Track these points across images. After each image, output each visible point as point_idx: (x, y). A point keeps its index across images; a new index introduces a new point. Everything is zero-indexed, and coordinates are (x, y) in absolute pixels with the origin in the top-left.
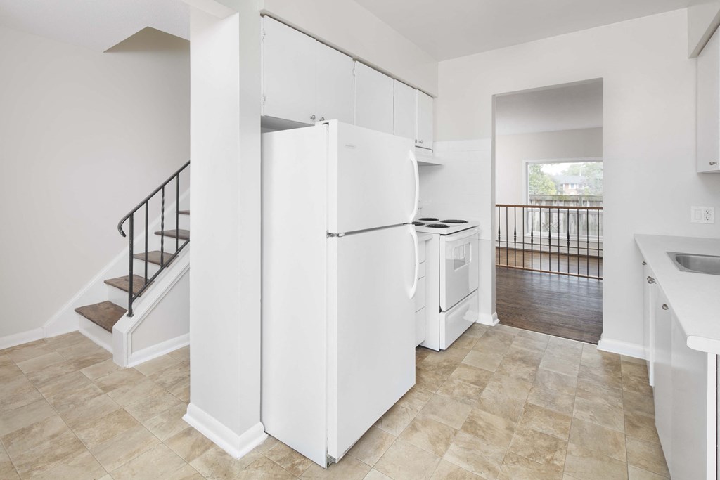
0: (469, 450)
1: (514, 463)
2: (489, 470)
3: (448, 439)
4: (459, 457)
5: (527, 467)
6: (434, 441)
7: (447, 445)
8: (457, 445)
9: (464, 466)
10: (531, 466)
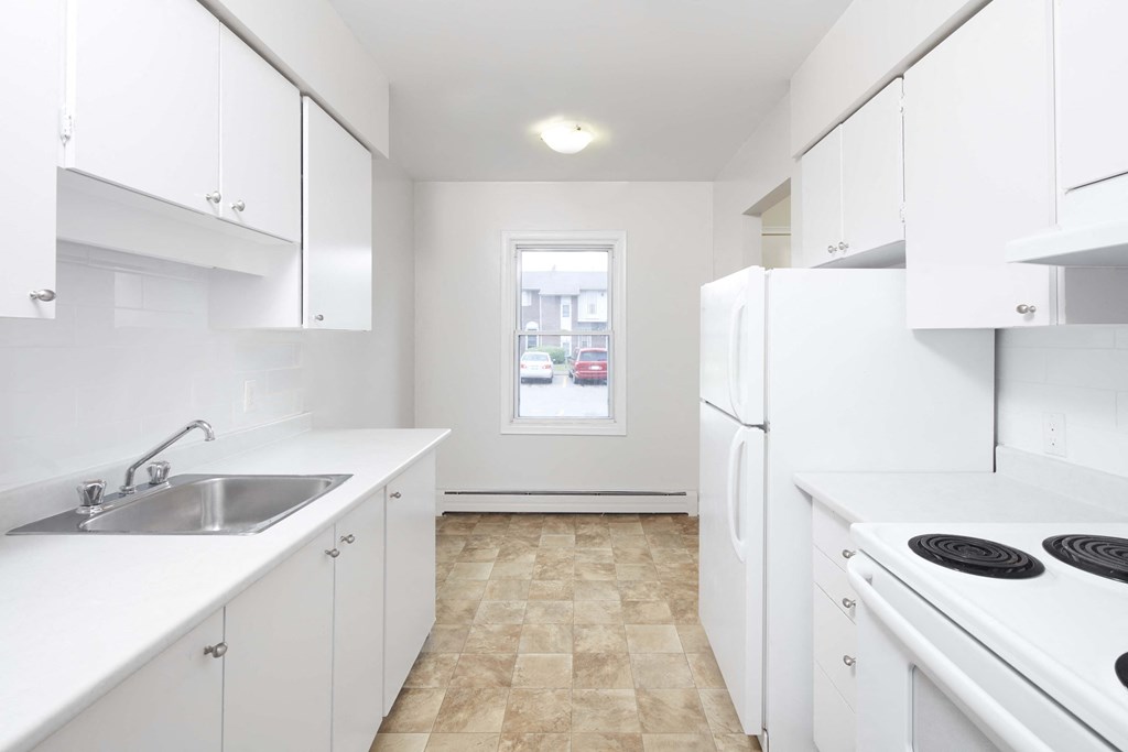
0: (615, 712)
1: (559, 719)
2: (582, 699)
3: (646, 715)
4: (621, 698)
5: (543, 721)
6: (657, 704)
7: (640, 706)
8: (630, 711)
9: (609, 692)
10: (539, 724)
